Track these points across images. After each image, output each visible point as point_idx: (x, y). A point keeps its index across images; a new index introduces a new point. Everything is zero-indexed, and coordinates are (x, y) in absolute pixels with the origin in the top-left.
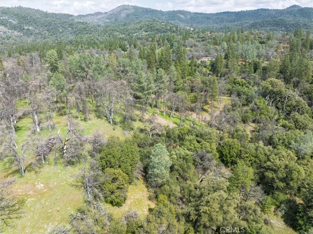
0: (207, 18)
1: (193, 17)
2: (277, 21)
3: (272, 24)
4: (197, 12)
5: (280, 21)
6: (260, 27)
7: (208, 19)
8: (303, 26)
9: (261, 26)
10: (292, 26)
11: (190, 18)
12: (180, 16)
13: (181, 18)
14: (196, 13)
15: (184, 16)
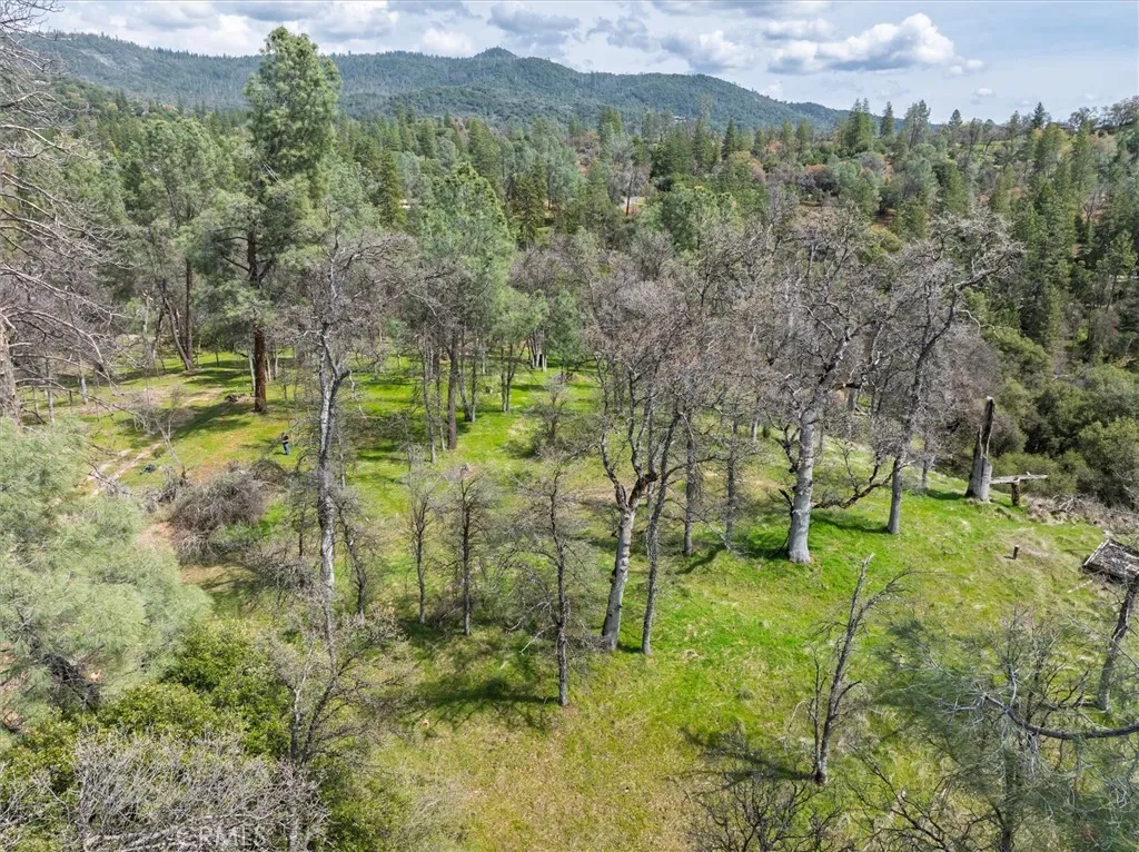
0: (215, 73)
1: (152, 67)
2: (472, 94)
3: (459, 104)
4: (165, 47)
5: (480, 93)
6: (422, 111)
7: (217, 75)
8: (547, 112)
9: (425, 108)
10: (516, 110)
11: (143, 70)
12: (93, 58)
13: (103, 66)
14: (160, 51)
15: (114, 59)
